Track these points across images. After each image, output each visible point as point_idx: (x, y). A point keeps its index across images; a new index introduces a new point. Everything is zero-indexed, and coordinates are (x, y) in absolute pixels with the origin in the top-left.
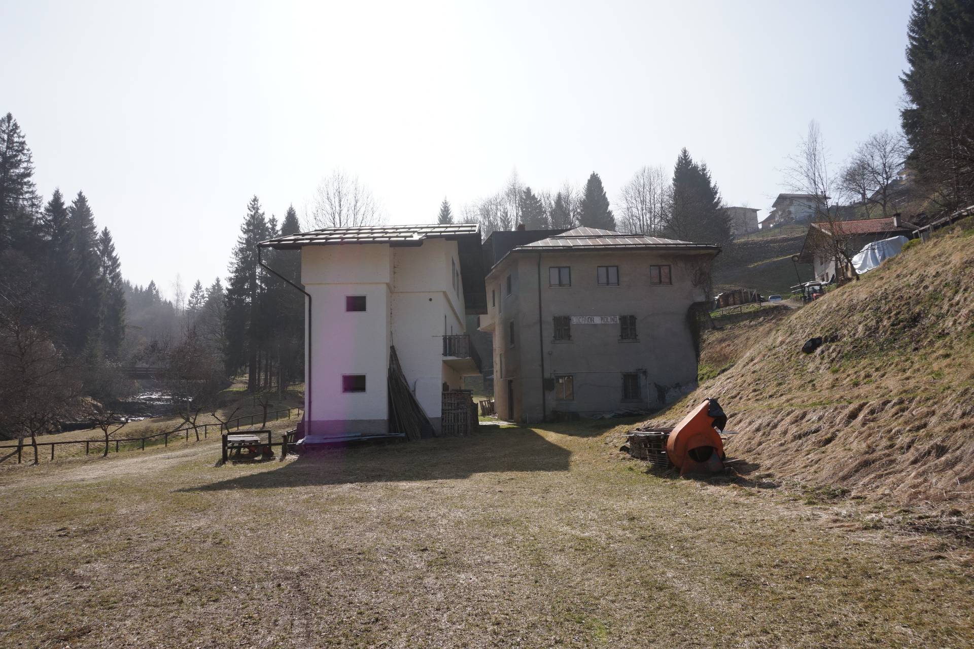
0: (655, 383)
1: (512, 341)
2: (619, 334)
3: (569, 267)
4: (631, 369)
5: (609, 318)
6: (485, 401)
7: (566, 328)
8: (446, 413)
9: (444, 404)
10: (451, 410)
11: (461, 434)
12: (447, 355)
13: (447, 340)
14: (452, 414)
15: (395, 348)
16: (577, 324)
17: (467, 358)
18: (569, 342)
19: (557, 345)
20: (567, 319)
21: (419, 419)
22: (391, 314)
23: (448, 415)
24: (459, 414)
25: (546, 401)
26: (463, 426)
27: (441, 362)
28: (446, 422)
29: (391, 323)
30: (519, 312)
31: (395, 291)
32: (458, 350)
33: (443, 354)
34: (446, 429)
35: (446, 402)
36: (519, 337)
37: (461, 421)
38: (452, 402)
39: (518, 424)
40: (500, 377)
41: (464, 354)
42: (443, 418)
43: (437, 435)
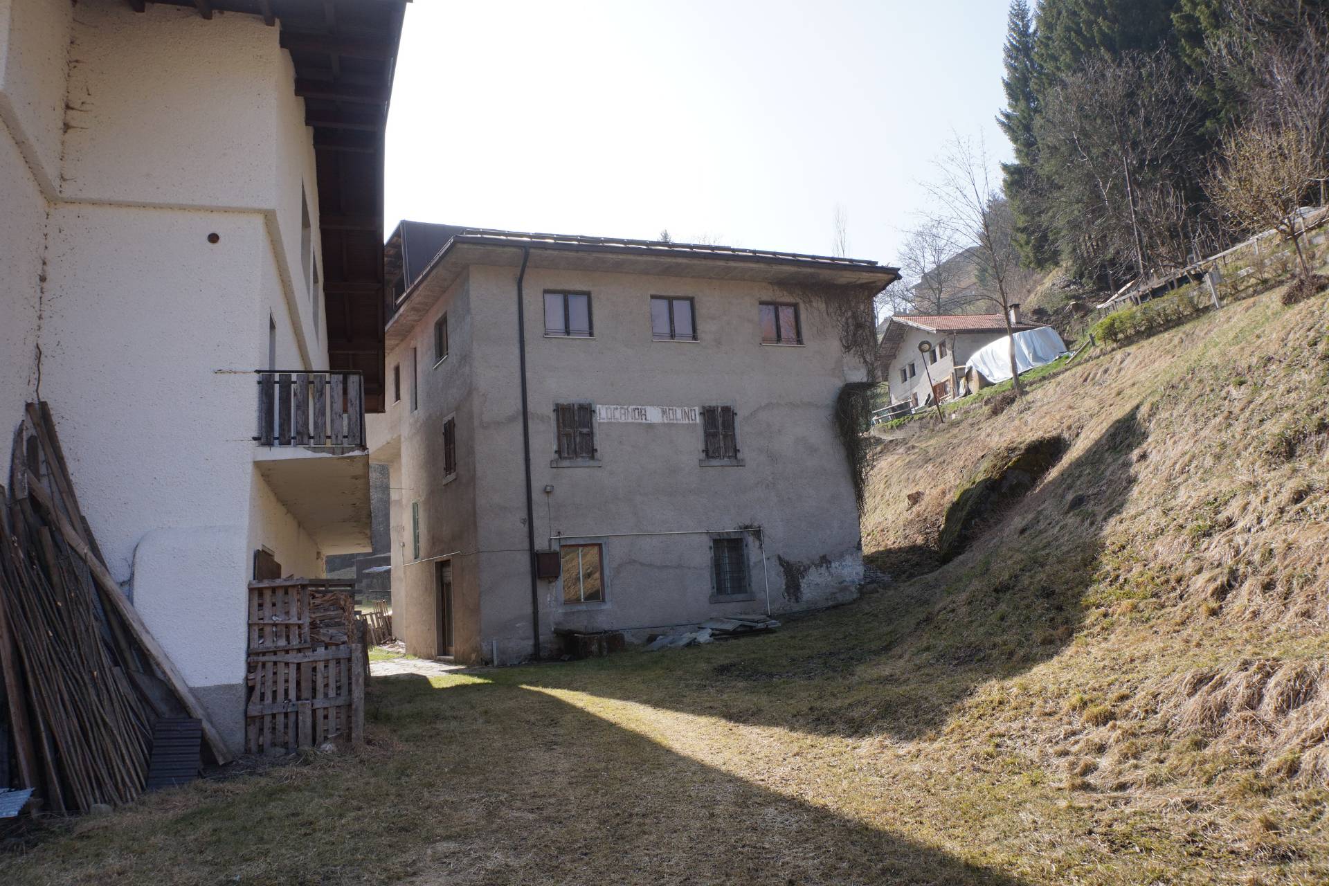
0: (780, 558)
1: (450, 466)
2: (701, 446)
3: (588, 294)
4: (728, 526)
5: (679, 412)
6: (371, 614)
7: (585, 430)
8: (264, 665)
9: (256, 627)
10: (287, 652)
11: (328, 747)
12: (277, 442)
13: (277, 387)
14: (291, 666)
15: (52, 412)
16: (608, 423)
17: (351, 454)
18: (592, 463)
19: (565, 470)
20: (587, 411)
21: (143, 698)
22: (43, 279)
23: (275, 673)
24: (321, 666)
25: (540, 607)
26: (332, 713)
27: (250, 468)
28: (262, 699)
29: (39, 313)
30: (470, 391)
31: (64, 195)
32: (315, 423)
33: (255, 439)
34: (261, 730)
35: (266, 621)
36: (471, 452)
37: (326, 695)
38: (291, 622)
39: (469, 667)
40: (412, 557)
41: (340, 437)
42: (250, 684)
43: (221, 762)
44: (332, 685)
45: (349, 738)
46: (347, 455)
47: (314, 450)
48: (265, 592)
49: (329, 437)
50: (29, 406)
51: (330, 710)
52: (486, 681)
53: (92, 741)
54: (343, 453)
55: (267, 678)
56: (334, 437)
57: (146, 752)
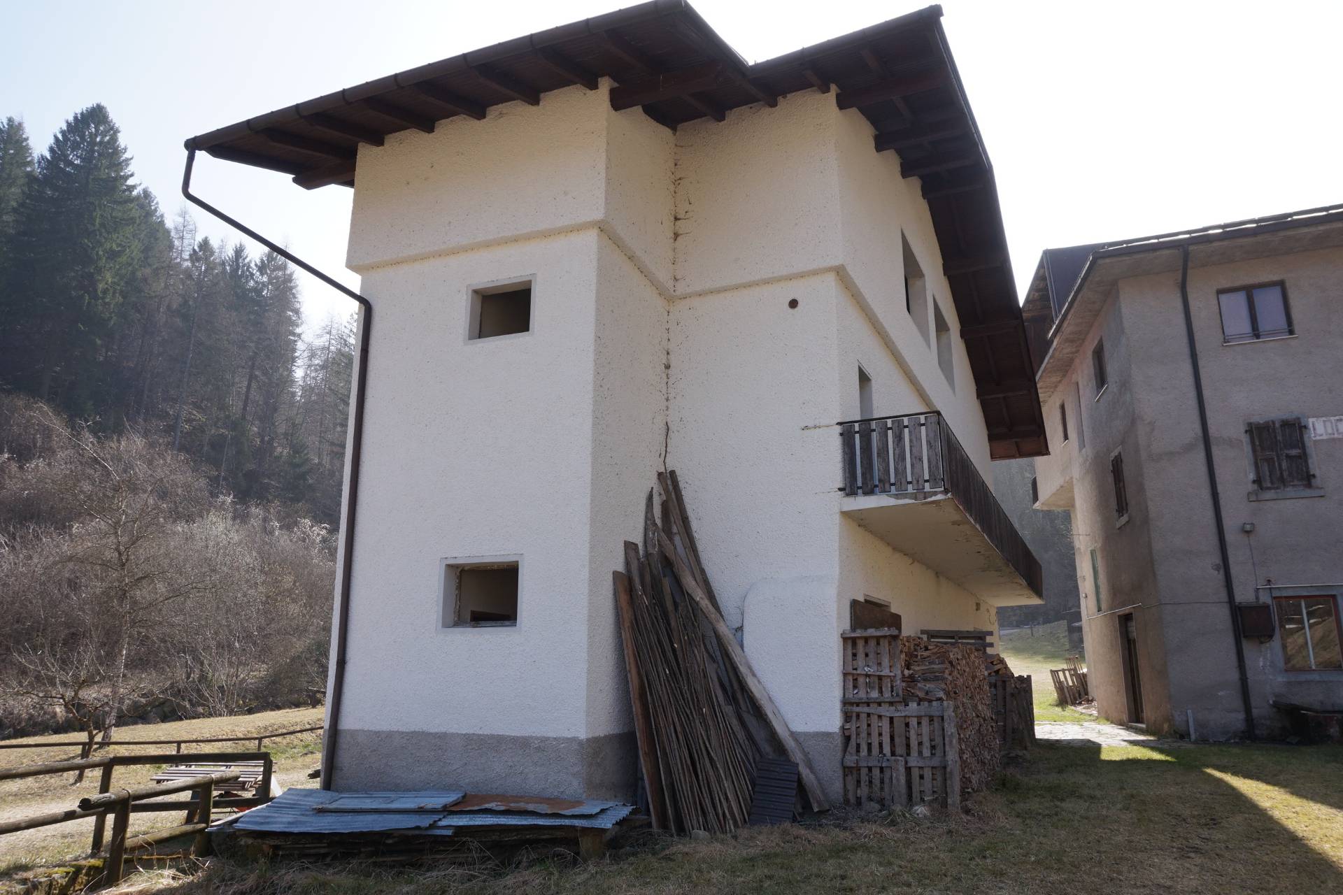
1: (1122, 507)
3: (1281, 284)
6: (1063, 671)
7: (1294, 452)
8: (858, 716)
9: (851, 677)
10: (879, 704)
11: (921, 810)
12: (860, 491)
13: (857, 436)
14: (884, 718)
15: (679, 479)
16: (1327, 440)
17: (934, 498)
18: (1308, 492)
19: (1269, 503)
20: (1294, 429)
21: (750, 737)
22: (668, 367)
23: (869, 725)
24: (914, 722)
25: (1249, 674)
26: (928, 774)
27: (837, 518)
28: (858, 751)
29: (666, 396)
30: (1133, 421)
31: (678, 293)
32: (896, 469)
33: (840, 489)
34: (859, 782)
35: (858, 672)
36: (1141, 489)
37: (920, 753)
38: (882, 674)
39: (1159, 739)
40: (1095, 609)
41: (921, 482)
42: (847, 734)
43: (816, 810)
44: (927, 744)
45: (944, 804)
46: (929, 500)
47: (897, 497)
48: (858, 641)
49: (910, 483)
50: (660, 474)
51: (926, 770)
52: (1169, 758)
53: (699, 771)
54: (925, 498)
55: (861, 729)
56: (915, 482)
57: (750, 788)
